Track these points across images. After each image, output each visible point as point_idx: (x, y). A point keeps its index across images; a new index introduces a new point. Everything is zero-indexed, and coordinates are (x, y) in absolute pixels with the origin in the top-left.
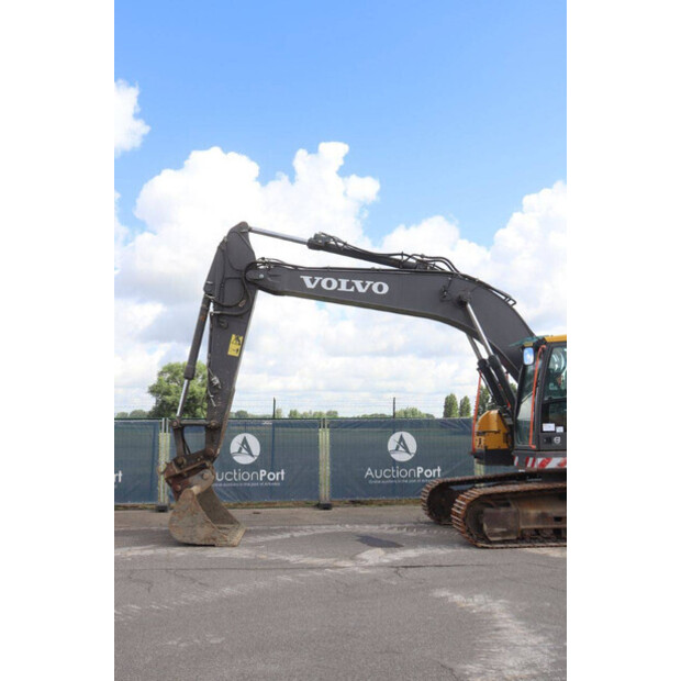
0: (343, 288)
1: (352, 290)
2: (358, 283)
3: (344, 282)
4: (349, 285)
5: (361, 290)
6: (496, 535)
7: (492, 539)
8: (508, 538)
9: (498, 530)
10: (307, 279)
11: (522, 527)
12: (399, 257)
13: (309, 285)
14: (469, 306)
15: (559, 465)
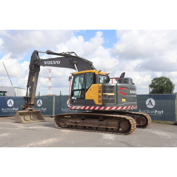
0: (51, 64)
1: (53, 64)
2: (54, 62)
3: (52, 62)
4: (53, 62)
5: (55, 63)
6: (62, 125)
7: (62, 126)
8: (65, 127)
9: (63, 124)
10: (45, 62)
11: (67, 124)
12: (63, 53)
13: (46, 64)
14: (75, 65)
15: (75, 108)
